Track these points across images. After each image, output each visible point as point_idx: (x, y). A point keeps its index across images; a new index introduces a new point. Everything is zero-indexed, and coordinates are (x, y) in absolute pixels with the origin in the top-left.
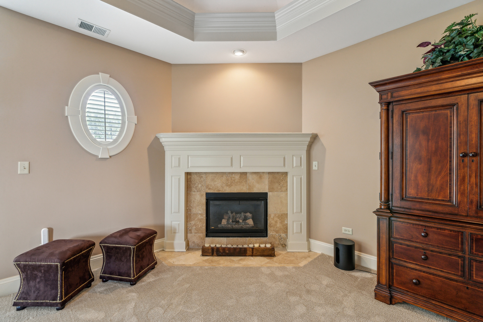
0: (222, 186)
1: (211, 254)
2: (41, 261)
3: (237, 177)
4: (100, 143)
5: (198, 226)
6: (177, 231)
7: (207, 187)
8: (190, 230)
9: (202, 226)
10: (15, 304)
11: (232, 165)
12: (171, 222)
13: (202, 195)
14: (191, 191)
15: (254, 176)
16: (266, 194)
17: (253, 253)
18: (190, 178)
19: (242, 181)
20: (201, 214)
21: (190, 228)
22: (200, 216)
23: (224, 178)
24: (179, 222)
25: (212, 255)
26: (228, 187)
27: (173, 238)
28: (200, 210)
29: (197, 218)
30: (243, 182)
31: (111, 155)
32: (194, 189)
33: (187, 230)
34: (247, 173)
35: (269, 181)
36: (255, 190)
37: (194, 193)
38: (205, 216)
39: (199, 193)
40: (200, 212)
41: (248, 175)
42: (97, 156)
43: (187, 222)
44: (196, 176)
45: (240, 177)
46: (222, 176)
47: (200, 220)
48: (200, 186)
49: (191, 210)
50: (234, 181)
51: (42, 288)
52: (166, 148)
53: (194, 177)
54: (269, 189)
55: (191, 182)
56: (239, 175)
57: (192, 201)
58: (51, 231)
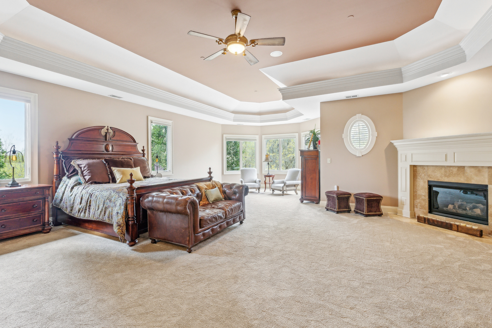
0: (441, 177)
1: (423, 222)
2: (331, 194)
3: (455, 170)
4: (357, 149)
5: (422, 204)
6: (405, 204)
7: (429, 176)
8: (417, 206)
9: (425, 204)
10: (326, 208)
11: (446, 160)
12: (401, 197)
13: (425, 182)
14: (416, 178)
15: (473, 169)
16: (487, 186)
17: (458, 229)
18: (416, 169)
19: (459, 174)
20: (424, 196)
21: (416, 204)
22: (423, 197)
23: (443, 169)
24: (406, 198)
25: (425, 223)
26: (446, 178)
27: (402, 208)
28: (423, 193)
29: (421, 198)
30: (461, 174)
31: (362, 155)
32: (418, 177)
33: (414, 205)
34: (464, 167)
35: (489, 175)
36: (473, 182)
37: (418, 180)
38: (427, 197)
39: (422, 180)
40: (423, 194)
41: (466, 168)
42: (356, 156)
43: (414, 200)
44: (420, 168)
45: (458, 170)
46: (441, 169)
47: (424, 200)
48: (423, 175)
49: (416, 192)
50: (452, 173)
51: (332, 204)
52: (399, 149)
53: (419, 168)
54: (489, 181)
55: (416, 172)
56: (457, 168)
57: (417, 186)
58: (338, 187)
